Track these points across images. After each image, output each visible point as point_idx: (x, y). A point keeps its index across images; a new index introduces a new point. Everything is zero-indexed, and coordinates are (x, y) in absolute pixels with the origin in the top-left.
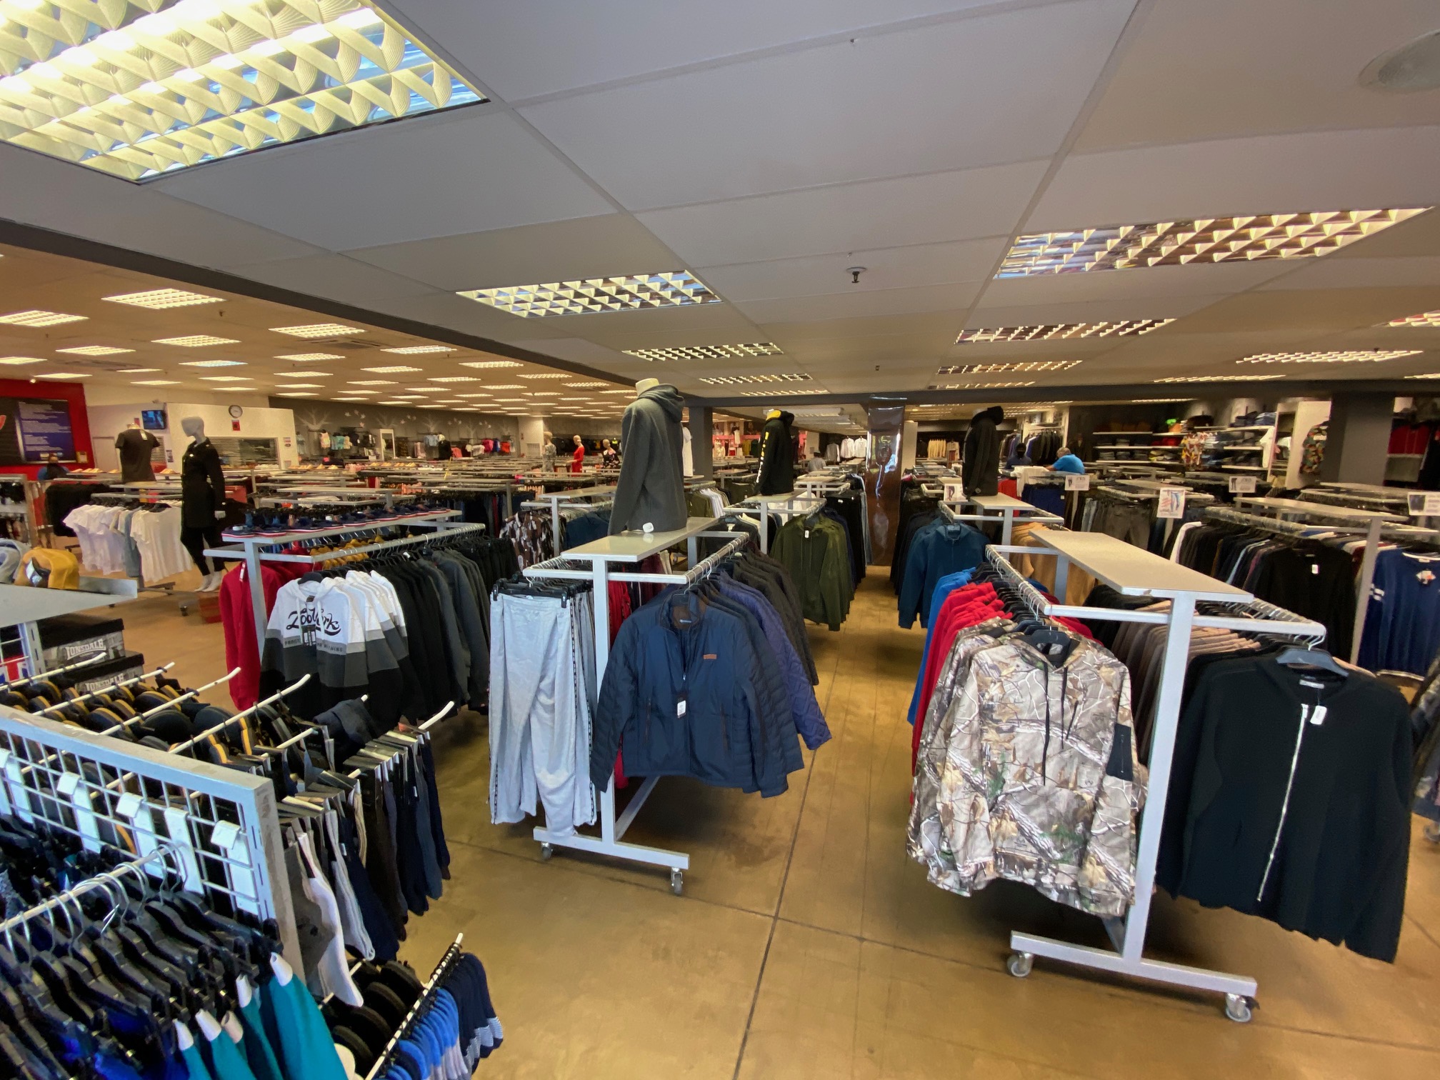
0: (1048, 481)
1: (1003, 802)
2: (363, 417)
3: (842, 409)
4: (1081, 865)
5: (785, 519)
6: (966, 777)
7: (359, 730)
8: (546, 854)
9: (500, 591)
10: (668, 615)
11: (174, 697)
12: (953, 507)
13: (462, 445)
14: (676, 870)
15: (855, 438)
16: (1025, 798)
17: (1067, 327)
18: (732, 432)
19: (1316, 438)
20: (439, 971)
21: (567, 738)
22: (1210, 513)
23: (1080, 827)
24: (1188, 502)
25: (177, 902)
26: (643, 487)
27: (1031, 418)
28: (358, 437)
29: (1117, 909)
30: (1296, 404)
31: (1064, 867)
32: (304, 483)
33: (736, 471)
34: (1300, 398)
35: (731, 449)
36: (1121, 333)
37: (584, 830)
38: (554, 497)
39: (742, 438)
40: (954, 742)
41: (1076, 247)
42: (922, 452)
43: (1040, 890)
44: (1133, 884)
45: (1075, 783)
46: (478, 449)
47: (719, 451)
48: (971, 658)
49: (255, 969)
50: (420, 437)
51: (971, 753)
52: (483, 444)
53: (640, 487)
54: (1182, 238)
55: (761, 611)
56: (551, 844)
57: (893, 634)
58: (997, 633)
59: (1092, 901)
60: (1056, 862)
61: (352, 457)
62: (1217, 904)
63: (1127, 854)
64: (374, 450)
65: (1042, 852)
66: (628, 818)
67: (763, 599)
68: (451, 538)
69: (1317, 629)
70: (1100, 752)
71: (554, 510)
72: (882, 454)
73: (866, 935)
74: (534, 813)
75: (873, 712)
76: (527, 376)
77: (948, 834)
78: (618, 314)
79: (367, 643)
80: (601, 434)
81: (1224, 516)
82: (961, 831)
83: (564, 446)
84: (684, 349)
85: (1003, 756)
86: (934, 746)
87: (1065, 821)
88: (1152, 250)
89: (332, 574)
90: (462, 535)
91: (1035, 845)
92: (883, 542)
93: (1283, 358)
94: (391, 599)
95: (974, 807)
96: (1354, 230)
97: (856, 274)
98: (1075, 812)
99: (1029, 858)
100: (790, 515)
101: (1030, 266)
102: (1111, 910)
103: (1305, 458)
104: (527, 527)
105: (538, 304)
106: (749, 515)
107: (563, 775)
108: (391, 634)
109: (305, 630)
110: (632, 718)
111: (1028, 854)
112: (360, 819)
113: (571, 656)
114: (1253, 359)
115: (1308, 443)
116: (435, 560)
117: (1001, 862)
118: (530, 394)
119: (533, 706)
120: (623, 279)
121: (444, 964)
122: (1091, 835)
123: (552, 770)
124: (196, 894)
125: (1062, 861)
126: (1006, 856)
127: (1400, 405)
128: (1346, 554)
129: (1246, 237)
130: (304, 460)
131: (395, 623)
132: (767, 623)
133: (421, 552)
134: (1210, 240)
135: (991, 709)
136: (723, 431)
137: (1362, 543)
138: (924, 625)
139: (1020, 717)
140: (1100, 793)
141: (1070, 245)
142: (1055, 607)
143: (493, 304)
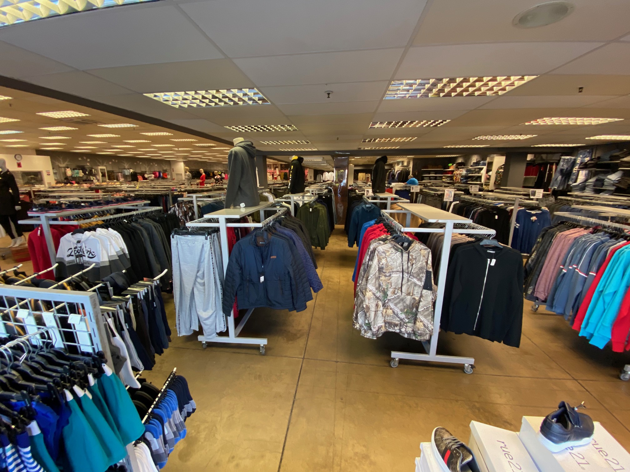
0: (405, 188)
1: (387, 303)
2: (89, 160)
3: (323, 158)
4: (415, 323)
5: (301, 204)
6: (374, 294)
7: (123, 283)
8: (204, 346)
9: (175, 234)
10: (255, 240)
11: (24, 279)
12: (368, 198)
13: (143, 174)
14: (262, 345)
15: (329, 172)
16: (395, 300)
17: (412, 122)
18: (275, 169)
19: (500, 170)
20: (168, 382)
21: (211, 296)
22: (462, 198)
23: (414, 310)
24: (455, 194)
25: (52, 351)
26: (239, 186)
27: (398, 163)
28: (86, 170)
29: (427, 337)
30: (493, 158)
31: (409, 325)
32: (62, 191)
33: (278, 185)
34: (495, 155)
35: (275, 176)
36: (431, 126)
37: (221, 334)
38: (194, 196)
39: (279, 171)
40: (369, 281)
41: (414, 87)
42: (356, 178)
43: (401, 334)
44: (432, 328)
45: (413, 293)
46: (151, 177)
47: (270, 177)
48: (375, 250)
49: (96, 370)
50: (120, 171)
51: (375, 285)
52: (153, 174)
53: (238, 187)
54: (452, 85)
55: (294, 238)
56: (206, 342)
57: (346, 251)
58: (384, 240)
59: (419, 336)
60: (406, 323)
61: (84, 181)
62: (461, 333)
63: (430, 317)
64: (96, 177)
65: (401, 320)
66: (240, 328)
67: (295, 234)
68: (147, 213)
69: (493, 232)
70: (421, 281)
71: (195, 202)
72: (340, 178)
73: (339, 360)
74: (197, 330)
75: (339, 280)
76: (175, 140)
77: (368, 317)
78: (222, 107)
79: (110, 261)
80: (212, 169)
81: (467, 199)
82: (372, 314)
83: (196, 175)
84: (253, 126)
85: (387, 286)
86: (362, 284)
87: (409, 308)
88: (442, 90)
89: (90, 229)
90: (152, 212)
91: (399, 318)
92: (341, 215)
93: (489, 138)
94: (120, 241)
95: (377, 305)
96: (512, 84)
97: (329, 94)
98: (413, 304)
99: (397, 322)
100: (303, 202)
101: (397, 94)
102: (425, 338)
103: (496, 178)
104: (181, 209)
105: (184, 101)
106: (286, 202)
107: (210, 312)
108: (122, 257)
109: (77, 257)
110: (240, 285)
111: (396, 321)
112: (132, 314)
113: (211, 260)
114: (478, 138)
115: (497, 173)
116: (140, 223)
117: (387, 325)
118: (177, 149)
119: (195, 284)
120: (225, 91)
121: (169, 379)
122: (418, 312)
123: (205, 310)
124: (61, 348)
125: (408, 322)
126: (389, 323)
127: (529, 157)
128: (508, 211)
129: (474, 86)
130: (58, 182)
131: (123, 252)
132: (297, 243)
133: (132, 220)
134: (462, 87)
135: (382, 268)
136: (271, 168)
137: (513, 207)
138: (357, 246)
139: (393, 270)
140: (421, 296)
141: (412, 86)
142: (405, 228)
143: (162, 100)
